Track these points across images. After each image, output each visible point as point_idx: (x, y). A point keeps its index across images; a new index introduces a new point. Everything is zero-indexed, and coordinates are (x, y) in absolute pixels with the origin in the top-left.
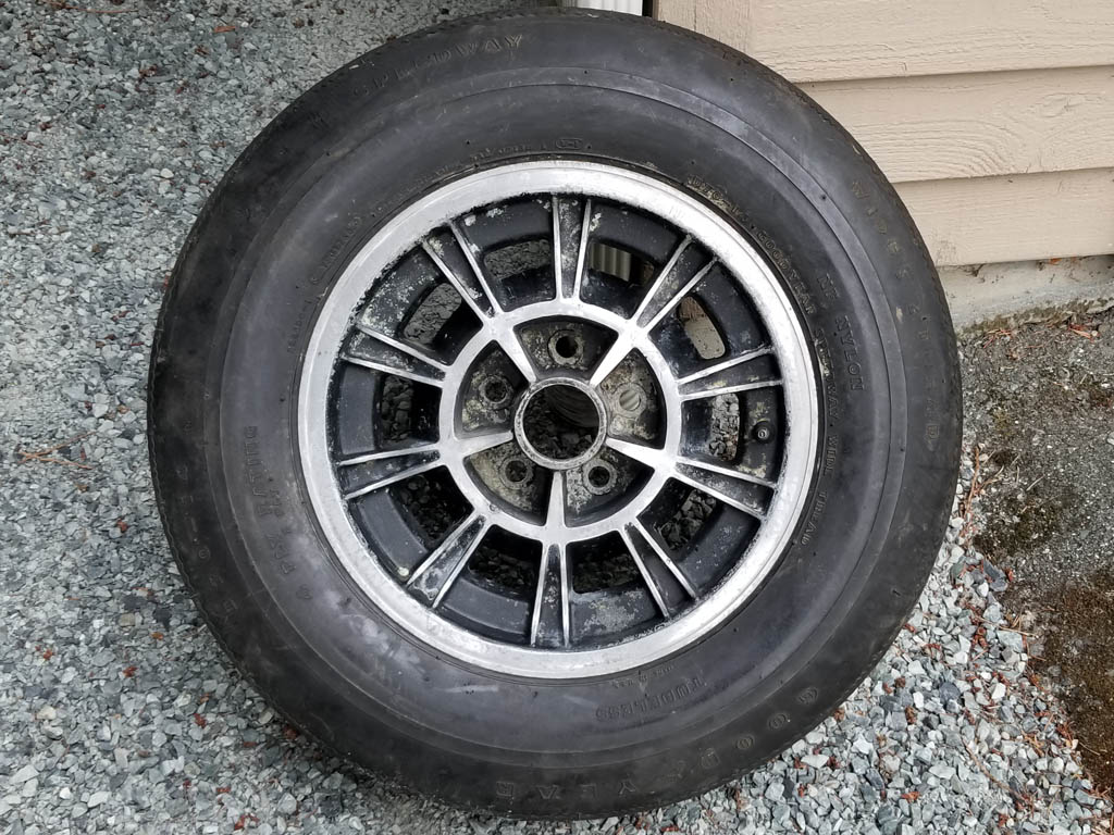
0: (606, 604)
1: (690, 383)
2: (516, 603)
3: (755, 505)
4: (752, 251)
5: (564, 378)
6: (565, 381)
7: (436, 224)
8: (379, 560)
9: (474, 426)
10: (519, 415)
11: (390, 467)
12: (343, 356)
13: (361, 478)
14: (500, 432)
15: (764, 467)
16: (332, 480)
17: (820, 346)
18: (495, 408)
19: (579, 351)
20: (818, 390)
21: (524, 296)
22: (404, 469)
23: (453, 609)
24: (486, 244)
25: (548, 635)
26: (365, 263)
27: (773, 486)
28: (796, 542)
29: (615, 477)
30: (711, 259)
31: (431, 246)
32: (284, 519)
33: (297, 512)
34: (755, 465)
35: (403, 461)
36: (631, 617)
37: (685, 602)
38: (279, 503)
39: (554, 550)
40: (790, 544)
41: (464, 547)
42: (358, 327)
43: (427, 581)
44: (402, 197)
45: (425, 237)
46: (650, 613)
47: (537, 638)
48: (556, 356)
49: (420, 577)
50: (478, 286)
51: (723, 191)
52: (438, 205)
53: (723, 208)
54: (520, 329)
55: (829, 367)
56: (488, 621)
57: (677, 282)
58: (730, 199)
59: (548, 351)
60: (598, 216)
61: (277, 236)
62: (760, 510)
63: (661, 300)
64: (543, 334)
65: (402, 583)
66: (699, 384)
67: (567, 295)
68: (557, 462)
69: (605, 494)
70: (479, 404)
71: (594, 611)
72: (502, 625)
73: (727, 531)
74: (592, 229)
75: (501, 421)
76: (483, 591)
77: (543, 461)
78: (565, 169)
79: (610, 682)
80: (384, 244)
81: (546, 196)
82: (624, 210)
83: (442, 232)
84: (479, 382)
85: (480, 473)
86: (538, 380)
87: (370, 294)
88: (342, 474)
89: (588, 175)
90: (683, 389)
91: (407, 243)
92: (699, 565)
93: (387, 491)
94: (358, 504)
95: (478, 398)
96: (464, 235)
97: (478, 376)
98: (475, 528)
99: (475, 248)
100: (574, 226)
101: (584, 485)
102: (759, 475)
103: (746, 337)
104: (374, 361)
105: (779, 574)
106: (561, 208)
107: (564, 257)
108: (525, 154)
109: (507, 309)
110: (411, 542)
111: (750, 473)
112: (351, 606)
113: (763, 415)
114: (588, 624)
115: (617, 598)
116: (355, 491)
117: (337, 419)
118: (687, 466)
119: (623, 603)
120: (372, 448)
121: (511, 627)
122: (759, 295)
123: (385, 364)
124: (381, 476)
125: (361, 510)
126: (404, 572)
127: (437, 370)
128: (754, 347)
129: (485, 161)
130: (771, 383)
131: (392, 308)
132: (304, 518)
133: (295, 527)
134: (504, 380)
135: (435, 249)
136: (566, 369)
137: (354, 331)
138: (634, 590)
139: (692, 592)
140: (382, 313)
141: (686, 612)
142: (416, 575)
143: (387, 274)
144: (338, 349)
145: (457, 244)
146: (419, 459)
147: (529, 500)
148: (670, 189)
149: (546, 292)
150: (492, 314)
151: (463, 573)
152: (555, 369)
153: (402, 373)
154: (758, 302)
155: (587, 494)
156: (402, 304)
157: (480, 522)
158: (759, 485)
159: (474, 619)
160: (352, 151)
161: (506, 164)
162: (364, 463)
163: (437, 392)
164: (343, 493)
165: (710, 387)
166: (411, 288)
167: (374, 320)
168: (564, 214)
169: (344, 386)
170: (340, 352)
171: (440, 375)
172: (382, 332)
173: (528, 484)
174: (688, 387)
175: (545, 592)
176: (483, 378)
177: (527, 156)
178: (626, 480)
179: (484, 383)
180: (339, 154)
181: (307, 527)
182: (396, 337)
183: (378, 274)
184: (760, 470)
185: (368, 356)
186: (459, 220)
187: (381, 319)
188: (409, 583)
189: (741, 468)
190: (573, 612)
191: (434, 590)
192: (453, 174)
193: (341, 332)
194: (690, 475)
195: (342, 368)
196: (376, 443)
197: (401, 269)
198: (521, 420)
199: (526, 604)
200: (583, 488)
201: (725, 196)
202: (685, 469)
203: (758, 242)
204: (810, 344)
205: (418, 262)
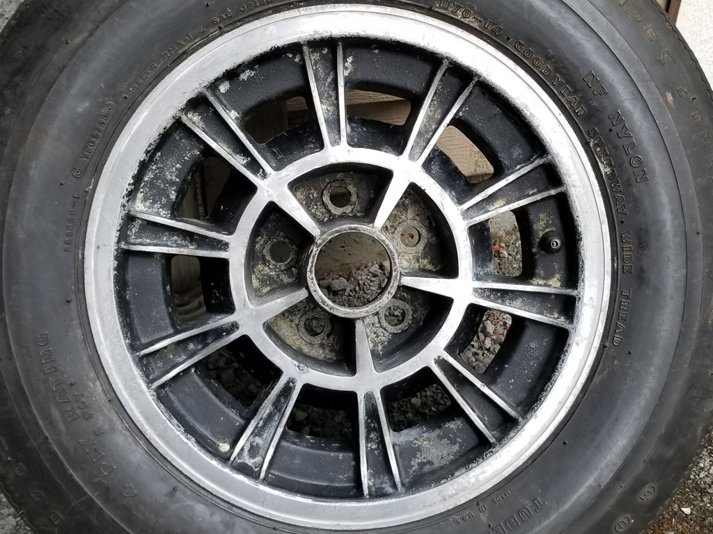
0: (429, 440)
1: (471, 207)
2: (341, 456)
3: (556, 315)
4: (511, 63)
5: (349, 226)
6: (350, 229)
7: (191, 95)
8: (198, 442)
9: (266, 290)
10: (311, 271)
11: (191, 346)
12: (123, 246)
13: (165, 363)
14: (293, 291)
15: (558, 276)
16: (136, 372)
17: (596, 145)
18: (283, 268)
19: (354, 198)
20: (601, 190)
21: (291, 153)
22: (206, 345)
23: (280, 474)
24: (244, 108)
25: (378, 481)
26: (126, 148)
27: (574, 293)
28: (607, 344)
29: (411, 313)
30: (471, 80)
31: (191, 120)
32: (94, 421)
33: (106, 411)
34: (548, 277)
35: (203, 339)
36: (456, 448)
37: (507, 425)
38: (85, 406)
39: (369, 397)
40: (602, 347)
41: (279, 411)
42: (133, 213)
43: (249, 451)
44: (152, 73)
45: (182, 110)
46: (473, 440)
47: (369, 488)
48: (332, 207)
49: (242, 449)
50: (244, 151)
51: (472, 8)
52: (189, 75)
53: (475, 25)
54: (295, 185)
55: (609, 165)
56: (316, 479)
57: (440, 111)
58: (481, 15)
59: (323, 204)
60: (350, 60)
61: (30, 137)
62: (562, 319)
63: (427, 132)
64: (315, 189)
65: (224, 459)
66: (480, 206)
67: (335, 142)
68: (356, 311)
69: (404, 331)
70: (266, 268)
71: (419, 449)
72: (332, 480)
73: (533, 345)
74: (346, 73)
75: (290, 280)
76: (306, 450)
77: (342, 311)
78: (310, 15)
79: (451, 519)
80: (142, 124)
81: (295, 48)
82: (375, 48)
83: (198, 103)
84: (263, 247)
85: (280, 333)
86: (323, 233)
87: (138, 178)
88: (145, 363)
89: (334, 16)
90: (466, 214)
91: (165, 121)
92: (512, 384)
93: (193, 370)
94: (167, 389)
95: (265, 262)
96: (222, 103)
97: (260, 241)
98: (287, 390)
99: (234, 114)
100: (328, 74)
101: (382, 327)
102: (554, 286)
103: (517, 152)
104: (155, 245)
105: (596, 380)
106: (312, 58)
107: (325, 107)
108: (266, 7)
109: (277, 169)
110: (226, 416)
111: (545, 285)
112: (178, 494)
113: (547, 226)
114: (415, 463)
115: (438, 432)
116: (160, 377)
117: (129, 310)
118: (484, 290)
119: (446, 436)
120: (171, 331)
121: (341, 481)
122: (526, 107)
123: (167, 246)
124: (184, 357)
125: (171, 395)
126: (225, 447)
127: (220, 242)
128: (528, 160)
129: (228, 22)
130: (553, 192)
131: (163, 189)
132: (114, 416)
133: (106, 426)
134: (287, 240)
135: (194, 121)
136: (343, 217)
137: (130, 219)
138: (453, 420)
139: (513, 413)
140: (154, 195)
141: (512, 434)
142: (237, 449)
143: (151, 154)
144: (116, 239)
145: (216, 113)
146: (218, 333)
147: (331, 351)
148: (418, 16)
149: (312, 146)
150: (264, 175)
151: (283, 437)
152: (333, 219)
153: (185, 251)
154: (527, 113)
155: (387, 334)
156: (172, 183)
157: (291, 384)
158: (556, 295)
159: (302, 481)
160: (91, 35)
161: (250, 22)
162: (166, 348)
163: (224, 263)
164: (150, 382)
165: (492, 208)
166: (178, 166)
167: (148, 204)
168: (316, 63)
169: (129, 276)
170: (118, 242)
171: (224, 246)
172: (158, 214)
173: (328, 336)
174: (470, 212)
175: (368, 440)
176: (266, 242)
177: (269, 9)
178: (422, 314)
179: (268, 247)
180: (78, 40)
181: (118, 425)
182: (173, 217)
183: (142, 157)
184: (555, 279)
185: (148, 241)
186: (213, 86)
187: (154, 202)
188: (232, 459)
189: (535, 281)
190: (398, 454)
191: (258, 459)
192: (198, 41)
193: (116, 221)
194: (488, 298)
195: (125, 257)
196: (173, 326)
197: (165, 148)
198: (313, 275)
199: (351, 455)
200: (381, 330)
201: (476, 12)
202: (482, 292)
203: (516, 53)
204: (585, 145)
205: (181, 138)
